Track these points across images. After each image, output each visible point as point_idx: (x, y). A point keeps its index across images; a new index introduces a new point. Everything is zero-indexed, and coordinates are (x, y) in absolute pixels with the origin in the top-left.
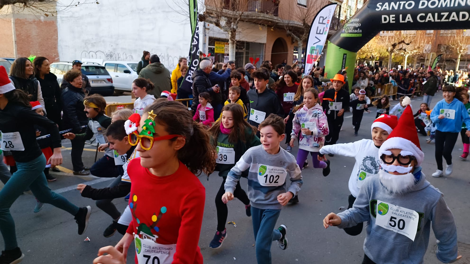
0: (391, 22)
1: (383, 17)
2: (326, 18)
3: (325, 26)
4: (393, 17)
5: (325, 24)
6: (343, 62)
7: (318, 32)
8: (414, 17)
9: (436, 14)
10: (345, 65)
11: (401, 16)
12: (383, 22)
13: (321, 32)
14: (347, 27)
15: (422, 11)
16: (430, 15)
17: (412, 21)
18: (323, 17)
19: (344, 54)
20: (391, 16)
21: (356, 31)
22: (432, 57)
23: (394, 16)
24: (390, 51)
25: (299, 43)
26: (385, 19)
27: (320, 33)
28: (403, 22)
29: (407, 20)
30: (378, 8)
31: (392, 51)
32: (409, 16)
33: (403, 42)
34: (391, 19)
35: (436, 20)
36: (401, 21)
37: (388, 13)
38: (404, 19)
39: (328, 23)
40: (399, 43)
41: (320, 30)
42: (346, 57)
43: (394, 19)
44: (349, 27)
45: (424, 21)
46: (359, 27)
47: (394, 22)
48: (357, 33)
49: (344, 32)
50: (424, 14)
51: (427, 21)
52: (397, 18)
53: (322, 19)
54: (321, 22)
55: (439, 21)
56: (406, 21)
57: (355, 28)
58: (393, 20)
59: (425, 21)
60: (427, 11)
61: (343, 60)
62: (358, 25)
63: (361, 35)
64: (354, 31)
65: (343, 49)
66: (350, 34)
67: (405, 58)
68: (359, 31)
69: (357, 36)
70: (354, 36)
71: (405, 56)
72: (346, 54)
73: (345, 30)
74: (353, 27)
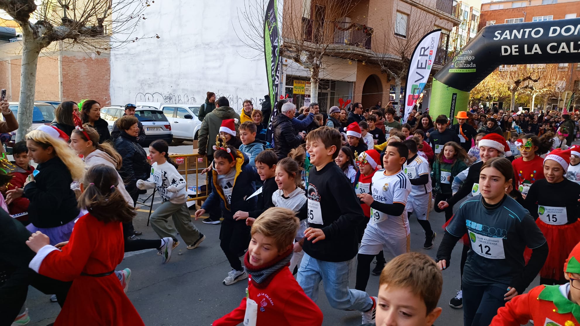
0: (514, 53)
1: (503, 47)
2: (428, 48)
3: (427, 58)
4: (515, 48)
5: (427, 55)
6: (452, 104)
7: (420, 66)
8: (543, 47)
9: (572, 44)
11: (526, 46)
12: (503, 54)
13: (424, 66)
14: (457, 61)
15: (552, 40)
16: (563, 44)
17: (540, 53)
18: (424, 48)
19: (454, 94)
20: (513, 47)
21: (468, 66)
22: (567, 96)
23: (517, 46)
24: (513, 90)
25: (396, 80)
26: (506, 50)
27: (421, 68)
28: (530, 53)
29: (534, 51)
30: (497, 37)
31: (515, 90)
32: (536, 46)
33: (529, 78)
34: (514, 50)
35: (572, 51)
36: (526, 53)
37: (510, 43)
38: (530, 50)
39: (431, 54)
40: (524, 80)
41: (422, 63)
42: (456, 97)
43: (517, 50)
44: (458, 61)
45: (556, 52)
46: (472, 61)
47: (518, 54)
48: (469, 68)
49: (454, 68)
50: (556, 44)
51: (559, 52)
52: (521, 49)
53: (423, 50)
54: (422, 53)
55: (576, 51)
56: (533, 53)
57: (468, 62)
58: (516, 52)
59: (557, 52)
60: (560, 39)
61: (452, 101)
62: (471, 58)
63: (474, 70)
64: (466, 65)
65: (452, 88)
66: (461, 70)
67: (532, 98)
68: (473, 65)
69: (470, 72)
70: (466, 72)
71: (532, 96)
72: (456, 94)
73: (454, 64)
74: (464, 60)
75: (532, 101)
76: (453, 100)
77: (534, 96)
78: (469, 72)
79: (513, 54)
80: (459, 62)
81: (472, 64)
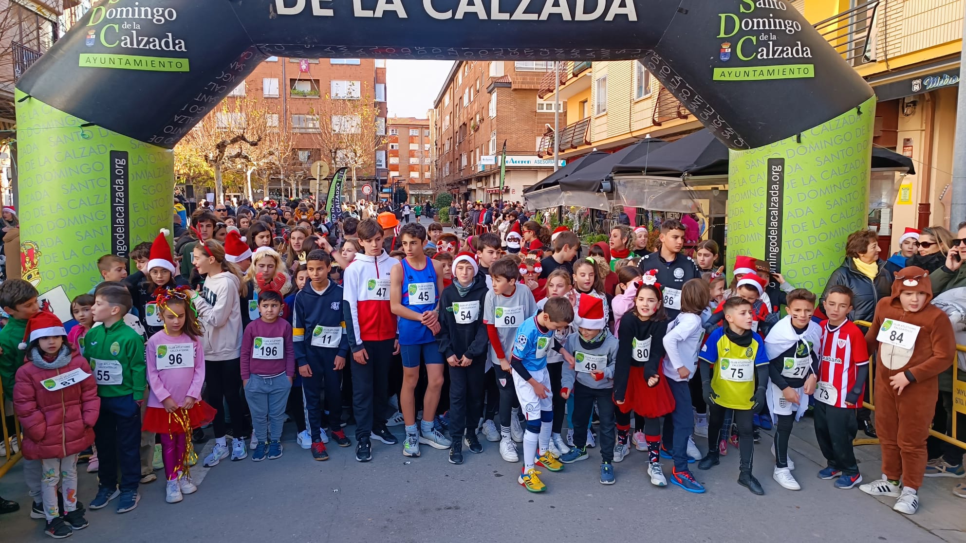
0: (318, 11)
6: (113, 191)
10: (126, 206)
12: (282, 9)
14: (106, 21)
17: (402, 14)
19: (114, 155)
21: (157, 44)
22: (320, 172)
24: (215, 161)
28: (369, 14)
29: (381, 7)
31: (219, 160)
33: (242, 138)
35: (496, 15)
36: (359, 12)
40: (234, 141)
42: (126, 168)
44: (114, 21)
45: (448, 15)
46: (169, 26)
47: (329, 13)
48: (161, 53)
49: (97, 48)
51: (459, 15)
55: (505, 16)
56: (379, 13)
57: (159, 32)
58: (323, 5)
59: (454, 14)
61: (113, 183)
62: (163, 15)
63: (183, 65)
64: (148, 42)
65: (104, 131)
66: (131, 58)
67: (247, 176)
68: (174, 45)
69: (167, 69)
70: (150, 68)
71: (246, 173)
72: (124, 155)
73: (98, 35)
74: (139, 21)
75: (247, 182)
76: (114, 177)
77: (249, 173)
78: (162, 69)
79: (315, 14)
80: (116, 27)
81: (170, 40)
